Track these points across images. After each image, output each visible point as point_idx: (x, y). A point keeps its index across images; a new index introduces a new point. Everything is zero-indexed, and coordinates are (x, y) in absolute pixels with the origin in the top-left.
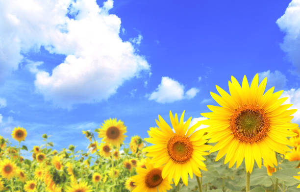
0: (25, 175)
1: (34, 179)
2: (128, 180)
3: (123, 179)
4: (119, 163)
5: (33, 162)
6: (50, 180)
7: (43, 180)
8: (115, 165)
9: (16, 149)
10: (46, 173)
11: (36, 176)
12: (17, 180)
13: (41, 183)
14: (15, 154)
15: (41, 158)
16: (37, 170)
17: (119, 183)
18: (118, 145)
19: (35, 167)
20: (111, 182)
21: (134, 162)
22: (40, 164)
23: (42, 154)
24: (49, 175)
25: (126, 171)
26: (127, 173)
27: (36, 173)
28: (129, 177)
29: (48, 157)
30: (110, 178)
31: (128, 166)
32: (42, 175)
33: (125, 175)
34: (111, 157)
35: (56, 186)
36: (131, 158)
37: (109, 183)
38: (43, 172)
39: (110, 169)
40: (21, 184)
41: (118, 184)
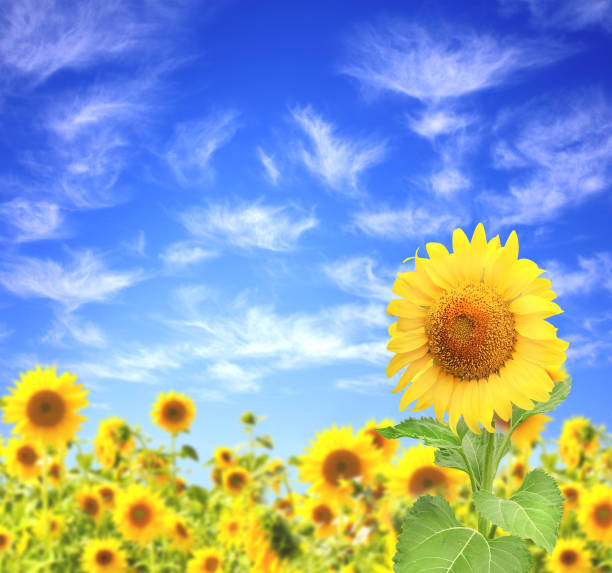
0: (190, 531)
1: (218, 544)
2: (91, 547)
3: (76, 542)
4: (65, 495)
5: (213, 493)
6: (263, 545)
7: (242, 546)
8: (51, 503)
9: (163, 456)
10: (252, 525)
11: (223, 536)
12: (166, 547)
13: (237, 555)
14: (161, 470)
15: (237, 481)
16: (226, 518)
17: (65, 555)
18: (61, 445)
19: (218, 508)
20: (41, 552)
21: (108, 495)
22: (234, 502)
23: (239, 470)
24: (259, 533)
25: (84, 521)
26: (88, 527)
27: (220, 527)
28: (92, 537)
29: (257, 479)
30: (38, 542)
31: (90, 506)
32: (240, 531)
33: (82, 532)
34: (40, 479)
35: (279, 564)
36: (98, 483)
37: (34, 557)
38: (242, 524)
39: (36, 513)
40: (177, 558)
41: (60, 559)
